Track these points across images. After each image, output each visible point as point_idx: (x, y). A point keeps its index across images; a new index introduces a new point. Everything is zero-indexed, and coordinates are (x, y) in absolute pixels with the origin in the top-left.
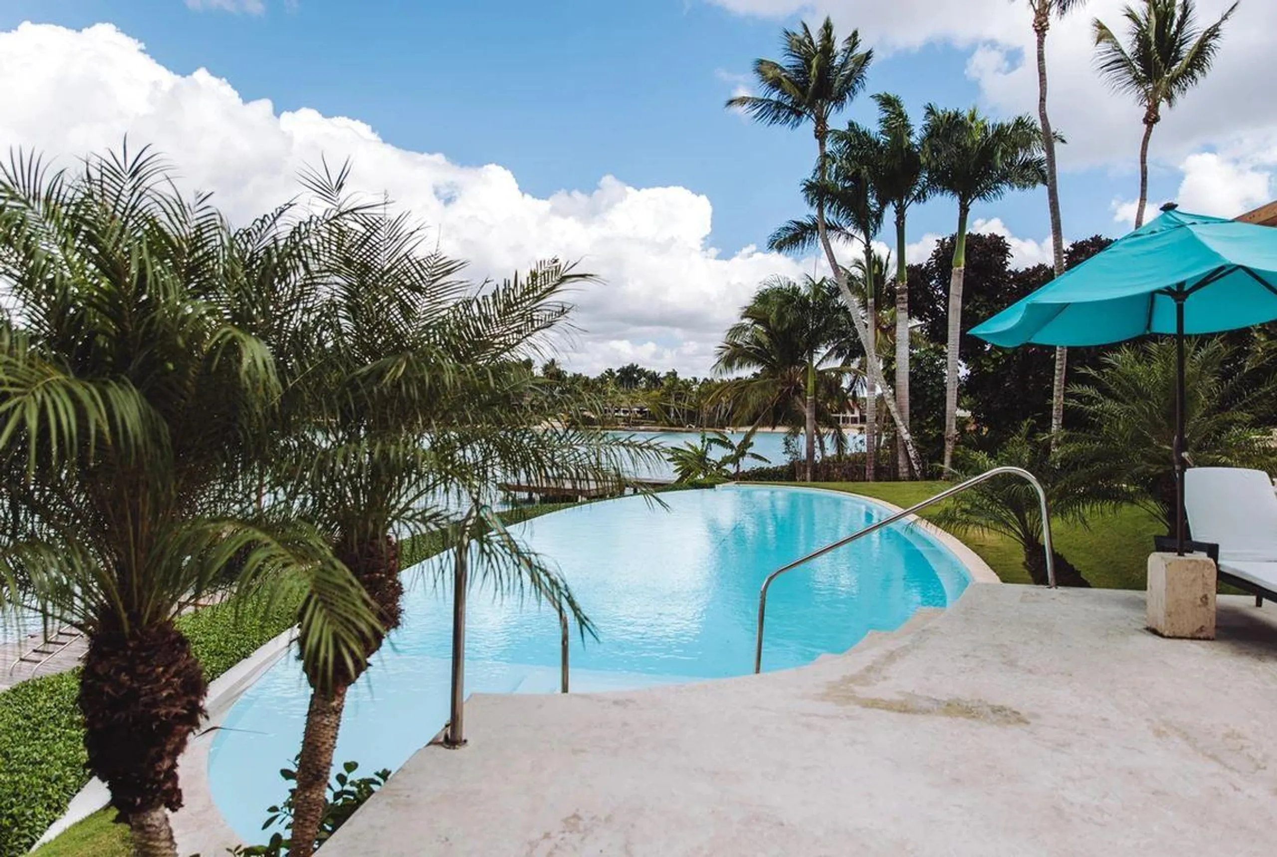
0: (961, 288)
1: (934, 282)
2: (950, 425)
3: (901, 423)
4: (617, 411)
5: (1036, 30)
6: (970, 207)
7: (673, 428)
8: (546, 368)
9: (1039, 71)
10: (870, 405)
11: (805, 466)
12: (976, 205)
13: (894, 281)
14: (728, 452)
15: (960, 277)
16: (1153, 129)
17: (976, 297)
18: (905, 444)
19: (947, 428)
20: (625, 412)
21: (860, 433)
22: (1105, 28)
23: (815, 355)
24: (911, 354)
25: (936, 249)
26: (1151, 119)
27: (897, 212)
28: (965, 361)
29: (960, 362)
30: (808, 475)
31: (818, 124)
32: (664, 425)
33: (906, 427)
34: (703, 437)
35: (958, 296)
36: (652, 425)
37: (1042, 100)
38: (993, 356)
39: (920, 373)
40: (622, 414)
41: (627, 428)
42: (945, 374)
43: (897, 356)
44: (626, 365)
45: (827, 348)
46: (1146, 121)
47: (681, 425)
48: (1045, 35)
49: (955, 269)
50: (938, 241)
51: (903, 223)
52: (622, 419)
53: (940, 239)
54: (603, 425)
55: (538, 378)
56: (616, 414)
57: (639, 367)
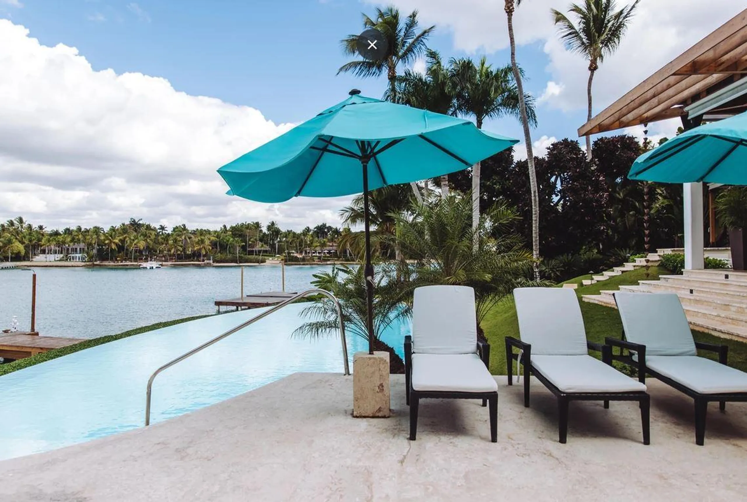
4: (314, 253)
5: (507, 12)
6: (483, 121)
7: (349, 262)
8: (269, 228)
9: (510, 37)
12: (487, 120)
14: (350, 276)
16: (595, 74)
20: (319, 253)
22: (560, 14)
26: (593, 68)
31: (390, 71)
32: (342, 261)
34: (334, 268)
36: (335, 260)
37: (513, 54)
40: (318, 254)
41: (320, 263)
44: (320, 224)
46: (590, 69)
47: (353, 260)
48: (512, 15)
52: (317, 258)
54: (305, 261)
55: (265, 233)
56: (314, 255)
57: (327, 225)
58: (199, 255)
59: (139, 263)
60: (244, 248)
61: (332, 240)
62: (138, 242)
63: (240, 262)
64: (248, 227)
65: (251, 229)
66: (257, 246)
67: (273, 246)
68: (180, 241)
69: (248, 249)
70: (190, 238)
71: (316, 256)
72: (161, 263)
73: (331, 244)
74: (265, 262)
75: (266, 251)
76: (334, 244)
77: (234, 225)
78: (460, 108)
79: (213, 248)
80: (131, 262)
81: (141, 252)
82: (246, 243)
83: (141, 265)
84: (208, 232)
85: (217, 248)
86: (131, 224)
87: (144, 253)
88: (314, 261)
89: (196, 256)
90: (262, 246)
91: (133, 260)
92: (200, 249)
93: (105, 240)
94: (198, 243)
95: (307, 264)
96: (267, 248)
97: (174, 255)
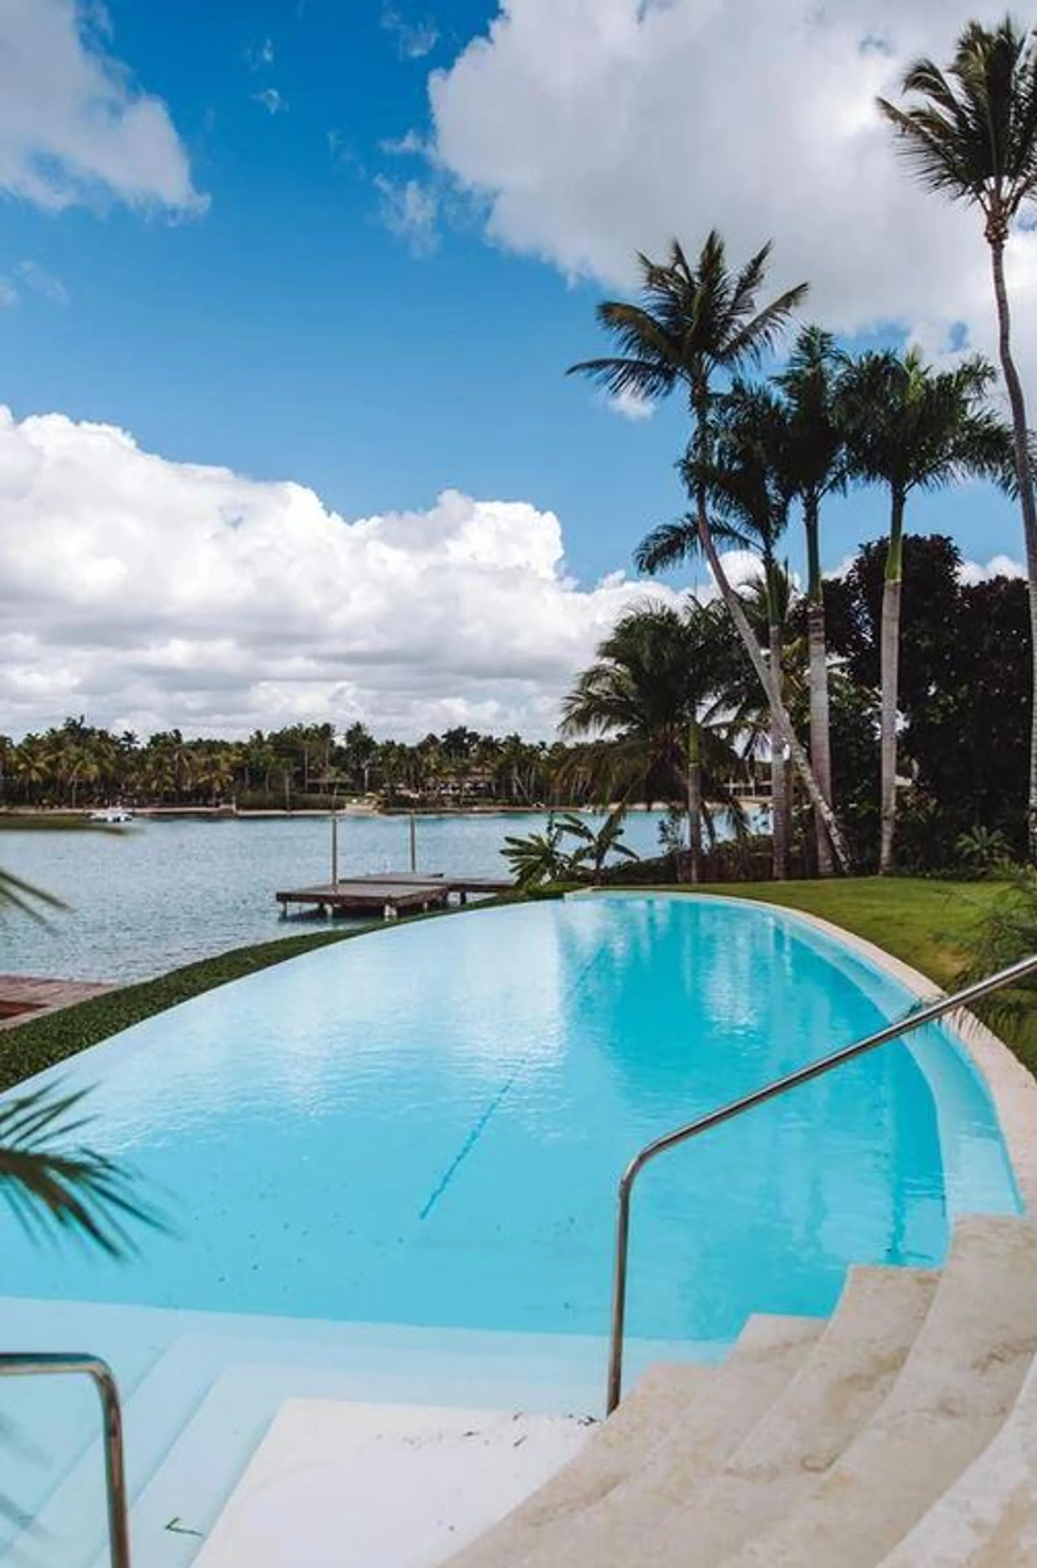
0: (898, 609)
1: (857, 602)
2: (889, 800)
3: (820, 798)
4: (443, 788)
5: (990, 240)
6: (906, 495)
7: (517, 808)
8: (350, 737)
10: (777, 772)
11: (689, 860)
12: (915, 493)
13: (804, 603)
14: (584, 843)
15: (895, 593)
17: (915, 622)
18: (827, 827)
19: (884, 803)
20: (454, 788)
21: (763, 812)
23: (698, 708)
24: (830, 702)
25: (858, 557)
27: (806, 505)
28: (903, 711)
29: (898, 712)
30: (694, 872)
31: (695, 387)
32: (504, 804)
33: (827, 803)
34: (550, 823)
35: (893, 620)
36: (489, 804)
37: (1005, 337)
38: (941, 702)
39: (842, 728)
40: (451, 792)
41: (457, 809)
42: (875, 729)
43: (813, 705)
44: (453, 728)
45: (716, 695)
47: (526, 804)
49: (890, 582)
50: (861, 546)
51: (816, 521)
52: (449, 798)
53: (865, 543)
54: (426, 806)
55: (340, 748)
56: (443, 792)
57: (469, 731)
58: (209, 795)
59: (87, 811)
60: (298, 778)
61: (479, 762)
62: (84, 766)
63: (293, 809)
64: (307, 734)
65: (312, 738)
66: (328, 776)
67: (358, 774)
68: (168, 764)
69: (309, 781)
70: (189, 758)
71: (449, 795)
72: (130, 810)
73: (479, 770)
74: (343, 807)
75: (343, 786)
76: (487, 771)
77: (277, 731)
78: (854, 466)
79: (236, 779)
80: (71, 807)
81: (89, 785)
82: (303, 766)
83: (90, 814)
84: (224, 745)
85: (244, 780)
86: (68, 730)
87: (95, 790)
88: (444, 805)
89: (202, 794)
90: (338, 775)
91: (74, 803)
92: (210, 782)
93: (17, 763)
94: (205, 768)
95: (430, 813)
96: (346, 778)
97: (157, 794)
